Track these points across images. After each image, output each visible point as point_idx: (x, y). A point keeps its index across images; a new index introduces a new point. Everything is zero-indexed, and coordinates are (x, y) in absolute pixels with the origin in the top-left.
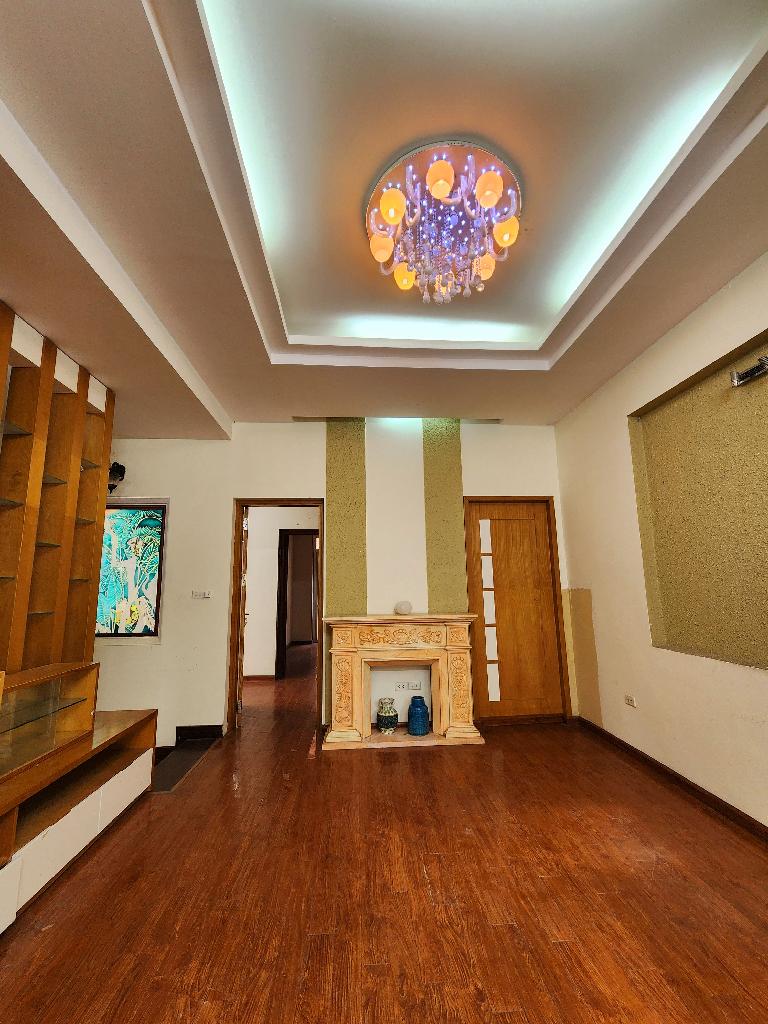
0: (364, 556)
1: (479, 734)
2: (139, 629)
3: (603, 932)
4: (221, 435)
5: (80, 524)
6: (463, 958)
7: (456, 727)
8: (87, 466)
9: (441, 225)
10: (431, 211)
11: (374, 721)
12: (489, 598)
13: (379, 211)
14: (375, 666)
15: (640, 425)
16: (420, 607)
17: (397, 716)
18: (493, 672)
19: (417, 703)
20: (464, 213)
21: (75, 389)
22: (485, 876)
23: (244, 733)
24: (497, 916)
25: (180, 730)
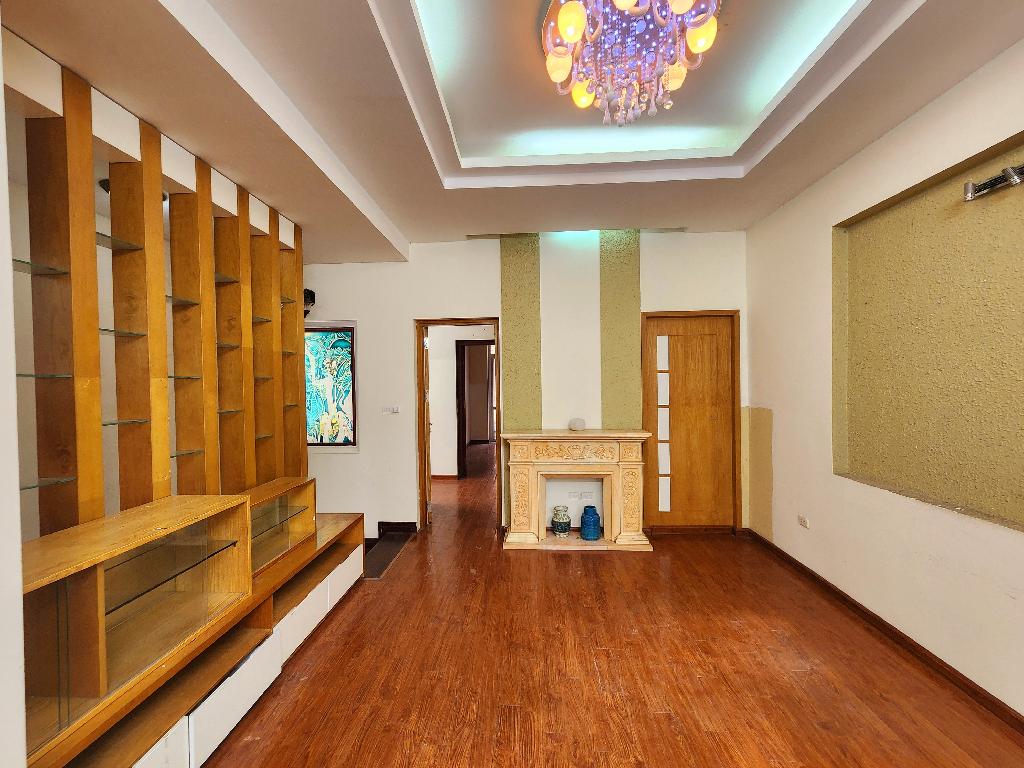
0: (539, 374)
1: (648, 542)
2: (340, 440)
3: (751, 727)
4: (398, 257)
5: (286, 355)
6: (625, 735)
7: (626, 535)
8: (285, 302)
9: (626, 32)
10: (614, 18)
11: (550, 525)
12: (663, 416)
13: (556, 25)
14: (549, 477)
15: (847, 235)
16: (594, 422)
17: (569, 522)
18: (664, 485)
19: (589, 511)
20: (653, 17)
21: (266, 230)
22: (648, 672)
23: (435, 530)
24: (657, 705)
25: (381, 525)
